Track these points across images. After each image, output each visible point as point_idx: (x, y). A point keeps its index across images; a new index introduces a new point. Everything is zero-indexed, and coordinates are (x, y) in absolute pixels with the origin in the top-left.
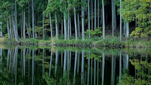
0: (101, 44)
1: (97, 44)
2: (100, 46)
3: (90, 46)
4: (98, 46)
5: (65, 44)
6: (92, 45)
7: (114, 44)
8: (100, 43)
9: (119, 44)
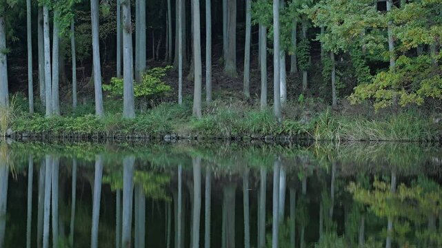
0: (209, 132)
1: (194, 131)
2: (204, 138)
3: (162, 138)
4: (196, 138)
5: (60, 131)
6: (174, 135)
7: (260, 131)
8: (207, 129)
9: (281, 131)
